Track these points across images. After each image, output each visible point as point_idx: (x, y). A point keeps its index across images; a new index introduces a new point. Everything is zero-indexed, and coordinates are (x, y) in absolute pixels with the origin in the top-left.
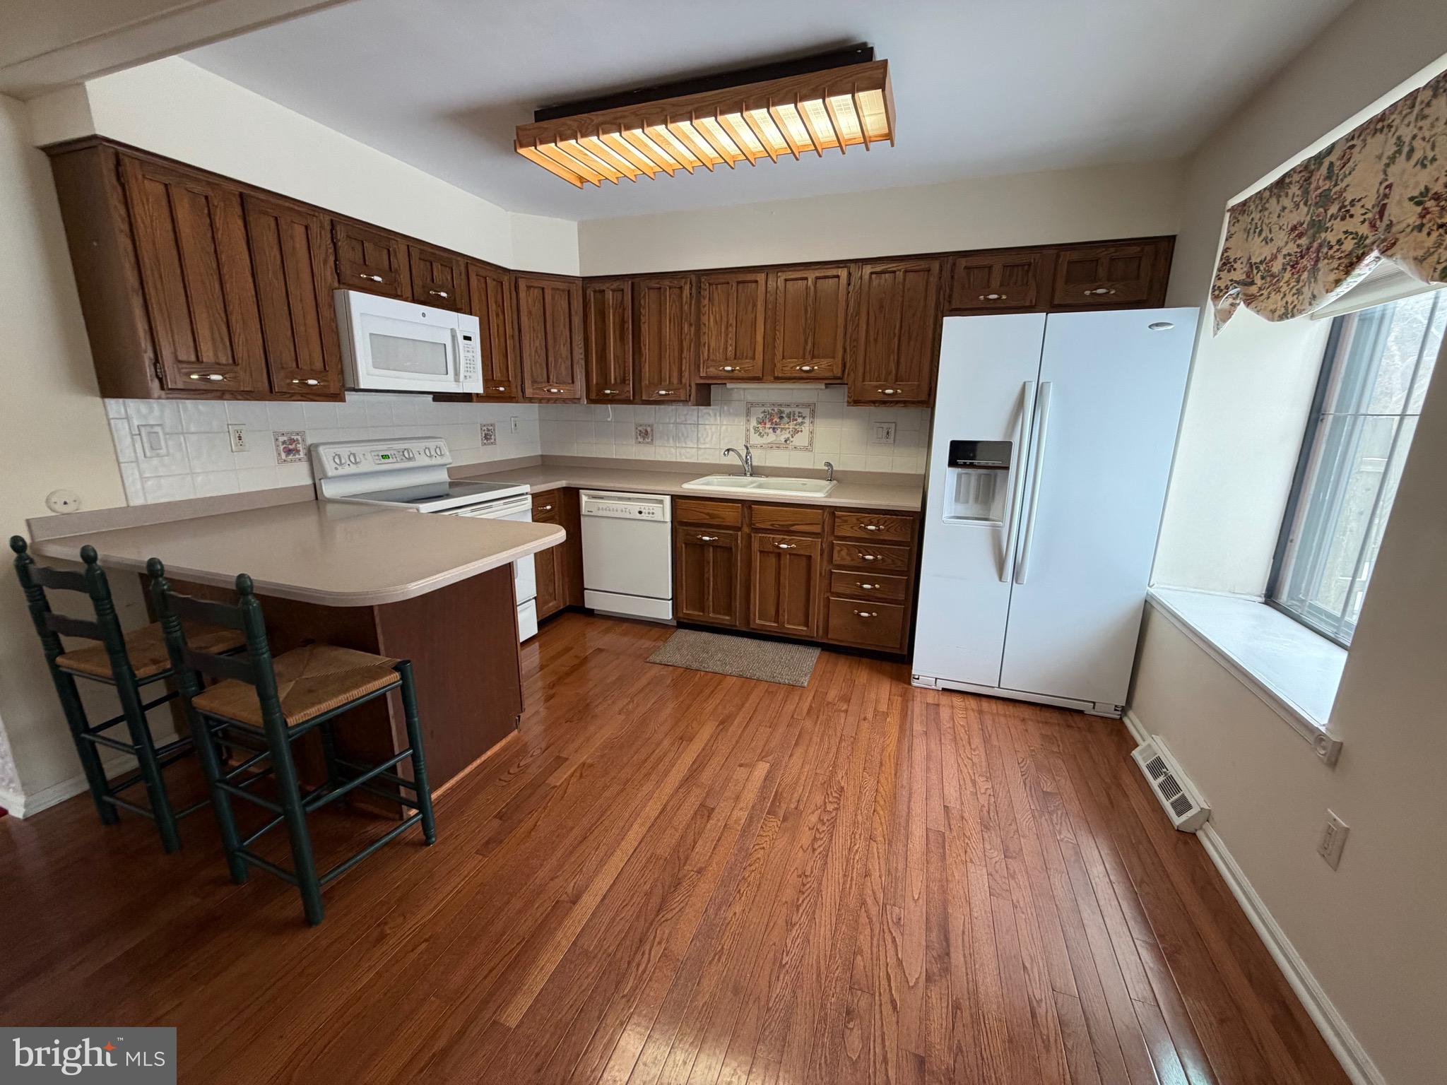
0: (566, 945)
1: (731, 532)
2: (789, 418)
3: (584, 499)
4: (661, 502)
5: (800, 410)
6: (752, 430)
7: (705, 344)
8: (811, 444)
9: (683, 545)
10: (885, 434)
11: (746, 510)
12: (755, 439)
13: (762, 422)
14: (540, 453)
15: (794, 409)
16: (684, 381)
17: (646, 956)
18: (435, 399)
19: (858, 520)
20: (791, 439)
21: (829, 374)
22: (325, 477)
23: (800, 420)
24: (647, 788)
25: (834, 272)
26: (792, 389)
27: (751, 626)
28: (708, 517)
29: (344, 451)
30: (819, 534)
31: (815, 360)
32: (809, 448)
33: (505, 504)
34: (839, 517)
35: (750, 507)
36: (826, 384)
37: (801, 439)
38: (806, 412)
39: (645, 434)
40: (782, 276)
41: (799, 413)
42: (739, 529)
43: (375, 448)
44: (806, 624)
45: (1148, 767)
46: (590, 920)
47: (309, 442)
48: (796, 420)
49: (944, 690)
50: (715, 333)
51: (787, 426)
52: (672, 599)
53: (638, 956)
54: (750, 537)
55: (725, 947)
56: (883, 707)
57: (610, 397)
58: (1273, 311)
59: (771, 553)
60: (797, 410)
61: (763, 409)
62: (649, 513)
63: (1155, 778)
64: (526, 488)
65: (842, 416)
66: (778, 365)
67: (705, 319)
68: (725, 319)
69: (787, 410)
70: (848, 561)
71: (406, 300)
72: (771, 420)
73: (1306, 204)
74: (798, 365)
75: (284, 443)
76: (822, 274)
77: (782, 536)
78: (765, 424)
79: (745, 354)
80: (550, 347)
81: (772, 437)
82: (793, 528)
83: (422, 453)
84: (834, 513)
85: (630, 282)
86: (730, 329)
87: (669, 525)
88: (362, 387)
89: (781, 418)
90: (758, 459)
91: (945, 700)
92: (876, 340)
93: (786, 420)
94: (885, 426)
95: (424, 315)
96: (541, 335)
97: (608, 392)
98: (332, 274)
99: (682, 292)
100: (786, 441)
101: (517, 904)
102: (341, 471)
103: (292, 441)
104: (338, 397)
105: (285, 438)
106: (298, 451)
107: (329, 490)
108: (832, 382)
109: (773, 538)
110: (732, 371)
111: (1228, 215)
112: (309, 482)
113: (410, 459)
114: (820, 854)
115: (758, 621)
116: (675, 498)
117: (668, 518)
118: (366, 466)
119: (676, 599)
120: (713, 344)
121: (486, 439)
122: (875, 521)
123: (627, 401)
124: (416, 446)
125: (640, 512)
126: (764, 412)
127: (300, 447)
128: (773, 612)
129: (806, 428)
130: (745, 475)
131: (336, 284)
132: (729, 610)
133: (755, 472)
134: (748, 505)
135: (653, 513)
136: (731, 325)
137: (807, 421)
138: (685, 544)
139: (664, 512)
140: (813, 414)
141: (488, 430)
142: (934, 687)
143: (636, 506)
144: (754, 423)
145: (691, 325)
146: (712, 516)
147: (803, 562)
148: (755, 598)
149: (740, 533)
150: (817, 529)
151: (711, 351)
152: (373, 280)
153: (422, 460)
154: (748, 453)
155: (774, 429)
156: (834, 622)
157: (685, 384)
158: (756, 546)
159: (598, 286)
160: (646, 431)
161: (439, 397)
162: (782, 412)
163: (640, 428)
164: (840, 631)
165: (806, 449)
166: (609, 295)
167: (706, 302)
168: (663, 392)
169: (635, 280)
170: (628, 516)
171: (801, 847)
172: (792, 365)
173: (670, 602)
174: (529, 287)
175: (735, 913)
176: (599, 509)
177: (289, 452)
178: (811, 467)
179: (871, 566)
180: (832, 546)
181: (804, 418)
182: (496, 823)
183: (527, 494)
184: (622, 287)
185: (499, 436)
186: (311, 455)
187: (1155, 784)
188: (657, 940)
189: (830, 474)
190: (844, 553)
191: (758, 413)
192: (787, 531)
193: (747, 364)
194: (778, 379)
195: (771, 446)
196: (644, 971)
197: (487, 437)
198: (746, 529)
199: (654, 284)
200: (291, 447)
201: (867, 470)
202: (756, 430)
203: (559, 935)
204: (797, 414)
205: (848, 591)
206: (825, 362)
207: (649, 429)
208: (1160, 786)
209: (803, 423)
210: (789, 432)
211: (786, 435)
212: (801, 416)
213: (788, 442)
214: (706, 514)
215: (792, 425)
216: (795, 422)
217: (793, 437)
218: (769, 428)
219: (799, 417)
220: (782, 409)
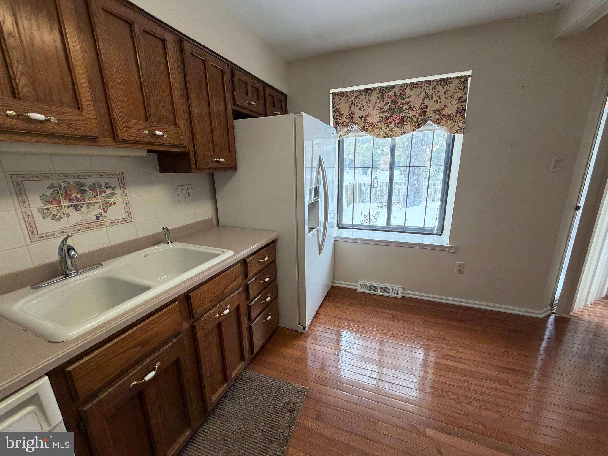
2: (94, 190)
5: (107, 180)
6: (37, 214)
8: (129, 215)
10: (186, 193)
11: (182, 304)
13: (51, 200)
15: (98, 180)
19: (257, 258)
20: (105, 214)
21: (176, 142)
23: (109, 191)
30: (241, 283)
31: (161, 125)
32: (127, 219)
34: (249, 263)
35: (188, 298)
37: (116, 212)
38: (113, 181)
41: (106, 184)
44: (243, 360)
45: (369, 290)
48: (104, 192)
51: (94, 200)
54: (193, 328)
58: (379, 135)
59: (214, 327)
60: (102, 181)
61: (49, 183)
63: (377, 291)
65: (151, 182)
66: (122, 125)
69: (89, 182)
70: (256, 291)
72: (66, 197)
73: (383, 102)
74: (146, 128)
77: (220, 306)
78: (60, 202)
81: (75, 217)
82: (226, 292)
84: (245, 262)
89: (83, 192)
93: (91, 193)
94: (185, 187)
100: (98, 218)
109: (214, 312)
110: (44, 122)
111: (331, 96)
115: (212, 399)
126: (52, 186)
129: (119, 198)
134: (184, 297)
137: (118, 191)
140: (123, 183)
144: (36, 203)
147: (234, 315)
150: (239, 281)
155: (75, 207)
162: (82, 185)
165: (125, 221)
172: (137, 127)
178: (135, 237)
179: (265, 286)
180: (248, 287)
181: (113, 188)
187: (379, 292)
190: (254, 287)
191: (41, 189)
192: (222, 298)
193: (69, 115)
194: (118, 143)
198: (187, 325)
201: (181, 225)
202: (45, 213)
204: (104, 185)
205: (259, 311)
206: (171, 130)
208: (381, 292)
209: (113, 194)
210: (99, 207)
211: (96, 211)
212: (110, 187)
213: (101, 218)
214: (134, 347)
215: (100, 199)
216: (104, 195)
217: (105, 212)
218: (68, 207)
219: (107, 188)
220: (81, 181)
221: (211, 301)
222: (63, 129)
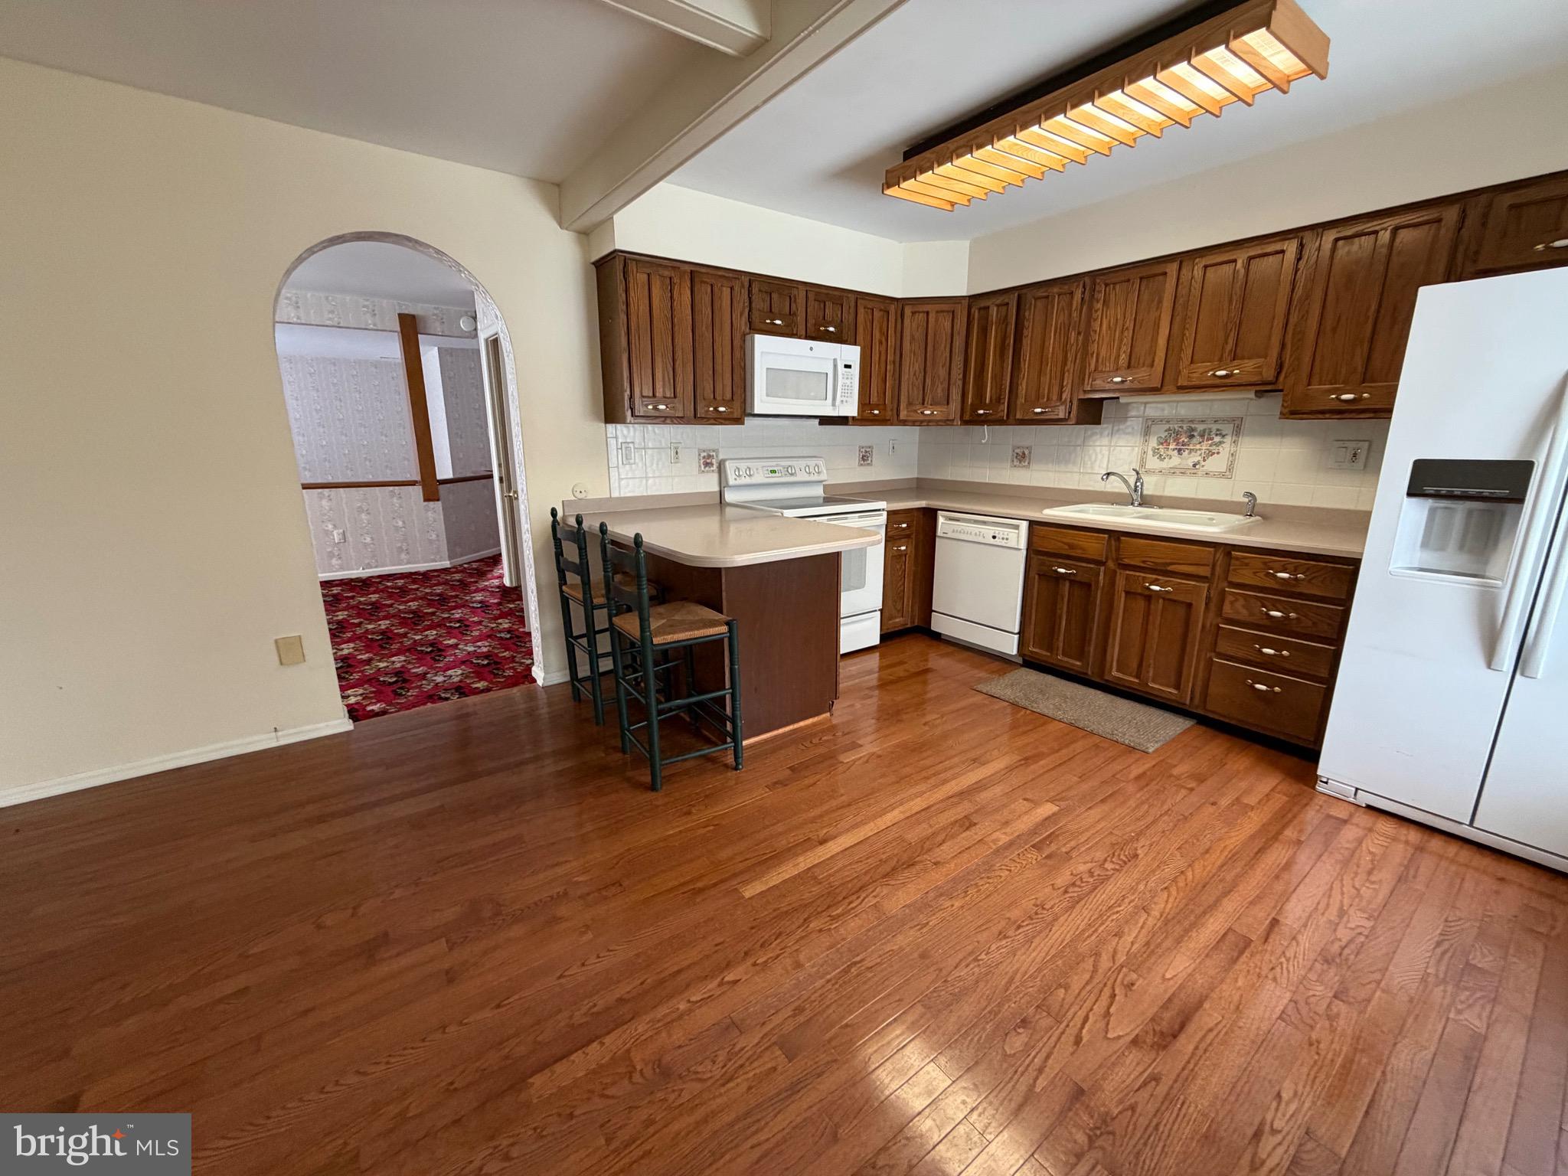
0: (802, 867)
1: (1092, 566)
2: (1202, 436)
3: (941, 520)
4: (1017, 527)
5: (1219, 427)
6: (1150, 453)
7: (1092, 354)
8: (1230, 469)
9: (1037, 577)
10: (1349, 455)
11: (1113, 542)
12: (1153, 463)
13: (1164, 442)
14: (916, 476)
15: (1210, 426)
16: (1064, 397)
17: (860, 900)
18: (821, 424)
19: (1265, 563)
20: (1203, 463)
21: (1255, 379)
22: (727, 485)
23: (1217, 439)
24: (922, 787)
25: (1277, 247)
26: (1212, 400)
27: (1106, 678)
28: (1067, 547)
29: (743, 465)
30: (1206, 577)
31: (1236, 362)
32: (1228, 473)
33: (860, 517)
34: (1237, 559)
35: (1118, 540)
36: (1256, 392)
37: (1216, 464)
38: (1227, 428)
39: (1022, 457)
40: (1201, 262)
41: (1218, 430)
42: (1103, 564)
43: (765, 464)
44: (1177, 687)
46: (828, 859)
47: (721, 457)
48: (1212, 439)
49: (1369, 807)
50: (1106, 340)
51: (1198, 447)
52: (1019, 633)
53: (854, 897)
54: (1115, 572)
55: (931, 923)
56: (1251, 800)
57: (983, 418)
59: (1140, 594)
60: (1214, 427)
61: (1167, 426)
62: (1003, 539)
64: (882, 505)
65: (1281, 433)
66: (1185, 372)
67: (1096, 326)
68: (1120, 323)
69: (1200, 427)
70: (1243, 614)
71: (800, 338)
72: (1176, 440)
74: (1211, 370)
75: (704, 457)
76: (1260, 252)
77: (1154, 576)
78: (1169, 444)
79: (1141, 361)
80: (929, 369)
81: (1176, 460)
82: (1171, 568)
83: (803, 470)
84: (1229, 554)
85: (1016, 295)
86: (1126, 334)
87: (1025, 552)
88: (756, 411)
89: (1192, 437)
90: (1151, 486)
91: (1364, 819)
92: (1334, 330)
93: (1198, 439)
94: (1352, 445)
95: (811, 349)
96: (921, 359)
97: (981, 412)
98: (746, 323)
99: (1072, 298)
100: (1194, 466)
101: (780, 827)
102: (739, 482)
103: (709, 456)
104: (739, 421)
105: (705, 454)
106: (712, 464)
107: (730, 497)
108: (1264, 389)
109: (1144, 577)
110: (1122, 382)
112: (717, 489)
113: (792, 474)
114: (1071, 897)
115: (1114, 673)
116: (1033, 524)
117: (1023, 544)
118: (759, 478)
119: (1024, 632)
120: (1103, 353)
121: (864, 460)
122: (1291, 567)
123: (1001, 422)
124: (799, 464)
125: (994, 537)
126: (1169, 429)
127: (714, 461)
128: (1134, 665)
129: (1227, 447)
130: (1132, 504)
131: (748, 330)
132: (1081, 655)
133: (1146, 501)
134: (1115, 536)
135: (1007, 539)
136: (1127, 329)
137: (1228, 439)
138: (1039, 575)
139: (1019, 538)
140: (1238, 431)
141: (866, 452)
142: (1351, 800)
143: (989, 531)
144: (1153, 442)
145: (1079, 333)
146: (1071, 546)
147: (1181, 611)
148: (1114, 645)
149: (1102, 568)
150: (1204, 571)
151: (1100, 360)
152: (775, 324)
153: (802, 476)
154: (1138, 479)
155: (1179, 450)
156: (1214, 689)
157: (1066, 399)
158: (1121, 583)
159: (983, 303)
160: (1024, 453)
161: (825, 420)
162: (1193, 430)
163: (1017, 451)
164: (1221, 702)
165: (1222, 475)
166: (994, 311)
167: (1099, 306)
168: (1038, 410)
169: (1021, 292)
170: (980, 540)
171: (1053, 885)
172: (1201, 370)
173: (1017, 636)
174: (913, 313)
175: (952, 906)
176: (953, 531)
177: (707, 464)
178: (1228, 499)
179: (1275, 626)
180: (1223, 595)
181: (1223, 436)
182: (789, 772)
183: (883, 510)
184: (1006, 301)
185: (876, 458)
186: (721, 466)
188: (874, 894)
189: (1251, 508)
190: (1239, 605)
191: (1161, 431)
192: (1162, 571)
193: (1142, 373)
194: (1182, 389)
195: (1173, 472)
196: (853, 908)
197: (864, 458)
198: (1111, 564)
199: (1041, 293)
200: (708, 461)
202: (1155, 451)
203: (801, 859)
204: (1214, 432)
205: (1240, 654)
206: (1250, 365)
207: (1027, 452)
209: (1221, 443)
210: (1200, 455)
211: (1196, 458)
212: (1220, 434)
213: (1197, 467)
214: (1065, 543)
215: (1205, 446)
216: (1210, 442)
217: (1204, 460)
218: (1174, 450)
219: (1217, 435)
220: (1193, 426)
221: (1144, 562)
222: (1136, 385)
